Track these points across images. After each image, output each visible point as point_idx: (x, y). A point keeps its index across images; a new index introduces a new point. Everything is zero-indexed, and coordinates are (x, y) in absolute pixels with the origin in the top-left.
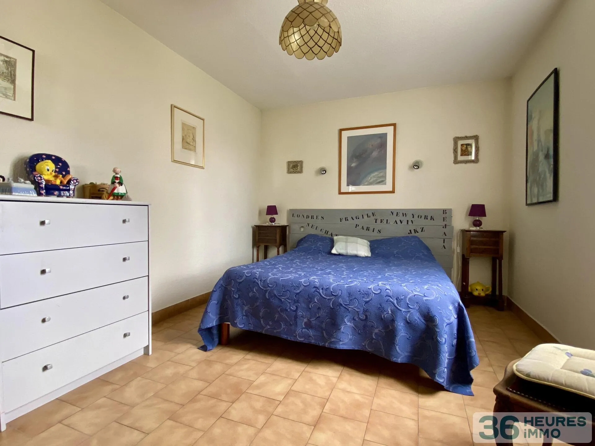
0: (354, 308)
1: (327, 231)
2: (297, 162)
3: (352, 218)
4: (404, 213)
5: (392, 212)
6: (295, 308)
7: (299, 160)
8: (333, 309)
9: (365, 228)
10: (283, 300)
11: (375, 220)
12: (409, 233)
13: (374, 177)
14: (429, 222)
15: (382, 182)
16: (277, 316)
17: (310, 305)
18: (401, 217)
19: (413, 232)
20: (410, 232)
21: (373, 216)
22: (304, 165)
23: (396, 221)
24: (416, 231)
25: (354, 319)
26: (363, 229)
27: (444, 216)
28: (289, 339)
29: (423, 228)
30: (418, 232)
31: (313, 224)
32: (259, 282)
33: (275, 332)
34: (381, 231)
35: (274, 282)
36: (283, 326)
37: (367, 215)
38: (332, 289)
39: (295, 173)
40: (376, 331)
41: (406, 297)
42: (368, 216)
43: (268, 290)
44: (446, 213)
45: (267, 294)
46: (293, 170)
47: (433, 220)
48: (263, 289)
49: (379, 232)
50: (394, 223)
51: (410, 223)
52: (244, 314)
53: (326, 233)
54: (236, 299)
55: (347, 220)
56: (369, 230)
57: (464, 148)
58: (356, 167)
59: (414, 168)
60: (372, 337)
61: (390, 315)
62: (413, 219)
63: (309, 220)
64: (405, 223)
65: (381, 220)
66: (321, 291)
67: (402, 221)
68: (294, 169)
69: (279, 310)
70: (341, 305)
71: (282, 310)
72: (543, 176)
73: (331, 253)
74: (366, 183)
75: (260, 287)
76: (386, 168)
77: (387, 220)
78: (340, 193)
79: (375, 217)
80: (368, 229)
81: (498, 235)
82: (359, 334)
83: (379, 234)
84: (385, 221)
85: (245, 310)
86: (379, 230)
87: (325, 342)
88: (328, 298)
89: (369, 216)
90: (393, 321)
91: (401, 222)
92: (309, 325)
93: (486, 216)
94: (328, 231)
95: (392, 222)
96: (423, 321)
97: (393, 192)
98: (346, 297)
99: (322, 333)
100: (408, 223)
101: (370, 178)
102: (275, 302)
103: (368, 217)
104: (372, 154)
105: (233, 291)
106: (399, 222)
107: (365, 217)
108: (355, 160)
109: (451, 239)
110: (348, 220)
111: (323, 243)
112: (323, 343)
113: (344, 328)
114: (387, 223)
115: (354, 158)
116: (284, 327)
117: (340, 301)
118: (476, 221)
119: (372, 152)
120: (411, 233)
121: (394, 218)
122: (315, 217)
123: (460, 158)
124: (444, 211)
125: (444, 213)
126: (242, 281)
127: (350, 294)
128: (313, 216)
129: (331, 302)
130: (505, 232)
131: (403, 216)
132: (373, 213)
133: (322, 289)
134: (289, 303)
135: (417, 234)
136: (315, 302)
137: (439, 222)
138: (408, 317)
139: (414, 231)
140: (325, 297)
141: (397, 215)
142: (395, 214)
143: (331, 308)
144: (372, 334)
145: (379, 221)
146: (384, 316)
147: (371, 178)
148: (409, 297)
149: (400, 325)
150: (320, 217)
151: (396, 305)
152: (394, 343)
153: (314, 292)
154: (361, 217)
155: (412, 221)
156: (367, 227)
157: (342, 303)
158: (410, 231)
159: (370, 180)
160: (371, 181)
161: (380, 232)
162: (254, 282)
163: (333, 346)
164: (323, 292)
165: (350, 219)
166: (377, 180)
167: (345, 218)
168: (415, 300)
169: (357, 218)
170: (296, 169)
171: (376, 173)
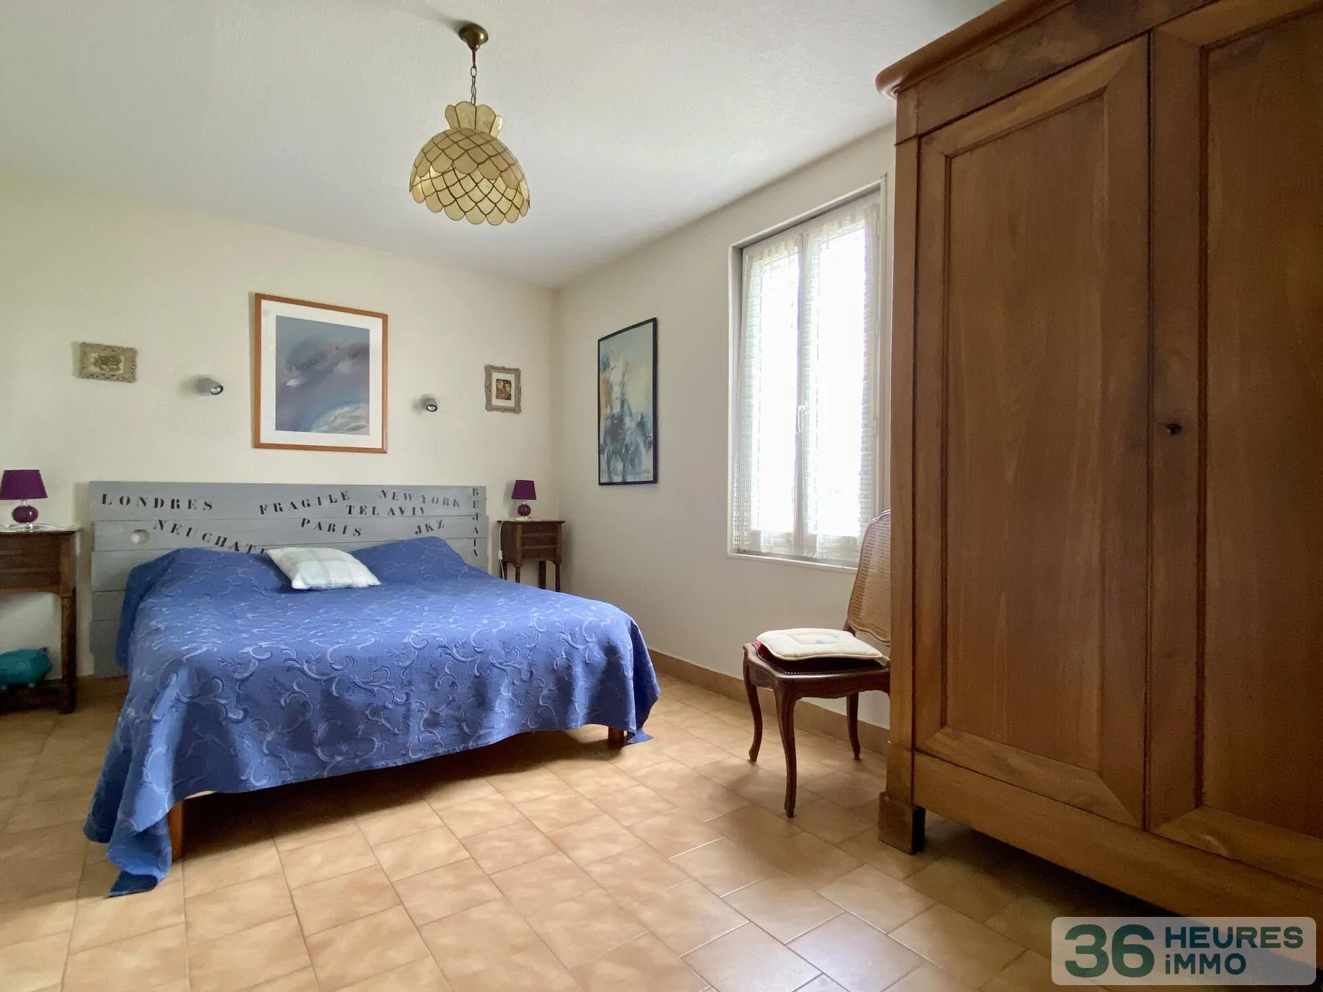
0: (515, 665)
1: (222, 540)
2: (117, 349)
3: (292, 504)
4: (408, 493)
5: (383, 491)
6: (405, 697)
7: (125, 345)
8: (478, 677)
9: (325, 527)
10: (376, 689)
11: (348, 508)
12: (416, 533)
13: (342, 416)
14: (452, 510)
15: (359, 427)
16: (361, 727)
17: (436, 683)
18: (400, 502)
19: (423, 528)
20: (418, 530)
21: (344, 499)
22: (140, 361)
23: (392, 510)
24: (428, 528)
25: (513, 684)
26: (320, 529)
27: (475, 498)
28: (391, 765)
29: (441, 521)
30: (432, 530)
31: (178, 523)
32: (305, 667)
33: (358, 765)
34: (361, 532)
35: (347, 657)
36: (377, 744)
37: (329, 498)
38: (474, 641)
39: (108, 378)
40: (545, 692)
41: (581, 628)
42: (331, 499)
43: (335, 677)
44: (477, 495)
45: (334, 685)
46: (102, 369)
47: (458, 506)
48: (321, 680)
49: (357, 534)
50: (388, 514)
51: (418, 512)
52: (266, 752)
53: (220, 543)
54: (238, 722)
55: (278, 509)
56: (334, 530)
57: (501, 386)
58: (301, 388)
59: (427, 408)
60: (539, 704)
61: (565, 660)
62: (423, 505)
63: (166, 512)
64: (409, 512)
65: (361, 507)
66: (455, 650)
67: (403, 509)
68: (104, 367)
69: (367, 712)
70: (493, 665)
71: (376, 712)
72: (633, 449)
73: (293, 588)
74: (325, 428)
75: (309, 677)
76: (367, 401)
77: (374, 508)
78: (258, 445)
79: (347, 503)
80: (331, 528)
81: (553, 528)
82: (519, 706)
83: (356, 538)
84: (369, 511)
85: (268, 742)
86: (356, 530)
87: (467, 743)
88: (470, 659)
89: (334, 500)
90: (569, 668)
91: (402, 512)
92: (433, 722)
93: (535, 499)
94: (225, 539)
95: (383, 510)
96: (605, 657)
97: (382, 451)
98: (499, 649)
99: (461, 728)
100: (414, 513)
101: (332, 418)
102: (356, 699)
103: (332, 502)
104: (337, 365)
105: (224, 705)
106: (397, 512)
107: (326, 502)
108: (296, 373)
109: (485, 538)
110: (281, 510)
111: (245, 567)
112: (463, 746)
113: (500, 703)
114: (374, 513)
115: (294, 368)
116: (380, 744)
117: (491, 659)
118: (523, 506)
119: (337, 364)
120: (420, 532)
121: (388, 503)
122: (184, 504)
123: (497, 402)
124: (475, 491)
125: (474, 494)
126: (251, 676)
127: (505, 644)
128: (178, 501)
129: (476, 667)
130: (563, 522)
131: (406, 498)
132: (342, 494)
133: (455, 646)
134: (390, 691)
135: (431, 534)
136: (445, 675)
137: (466, 509)
138: (586, 656)
139: (425, 527)
140: (464, 659)
141: (393, 498)
142: (390, 495)
143: (476, 677)
144: (538, 700)
145: (356, 510)
146: (557, 665)
147: (336, 418)
148: (584, 625)
149: (578, 670)
150: (200, 504)
151: (571, 642)
152: (572, 701)
153: (441, 656)
154: (314, 502)
155: (421, 508)
156: (330, 525)
157: (494, 661)
158: (419, 527)
159: (333, 422)
160: (335, 424)
161: (359, 534)
162: (290, 669)
163: (482, 743)
164: (458, 652)
165: (286, 506)
166: (349, 423)
167: (275, 505)
168: (591, 629)
169: (306, 505)
170: (113, 370)
171: (347, 409)
